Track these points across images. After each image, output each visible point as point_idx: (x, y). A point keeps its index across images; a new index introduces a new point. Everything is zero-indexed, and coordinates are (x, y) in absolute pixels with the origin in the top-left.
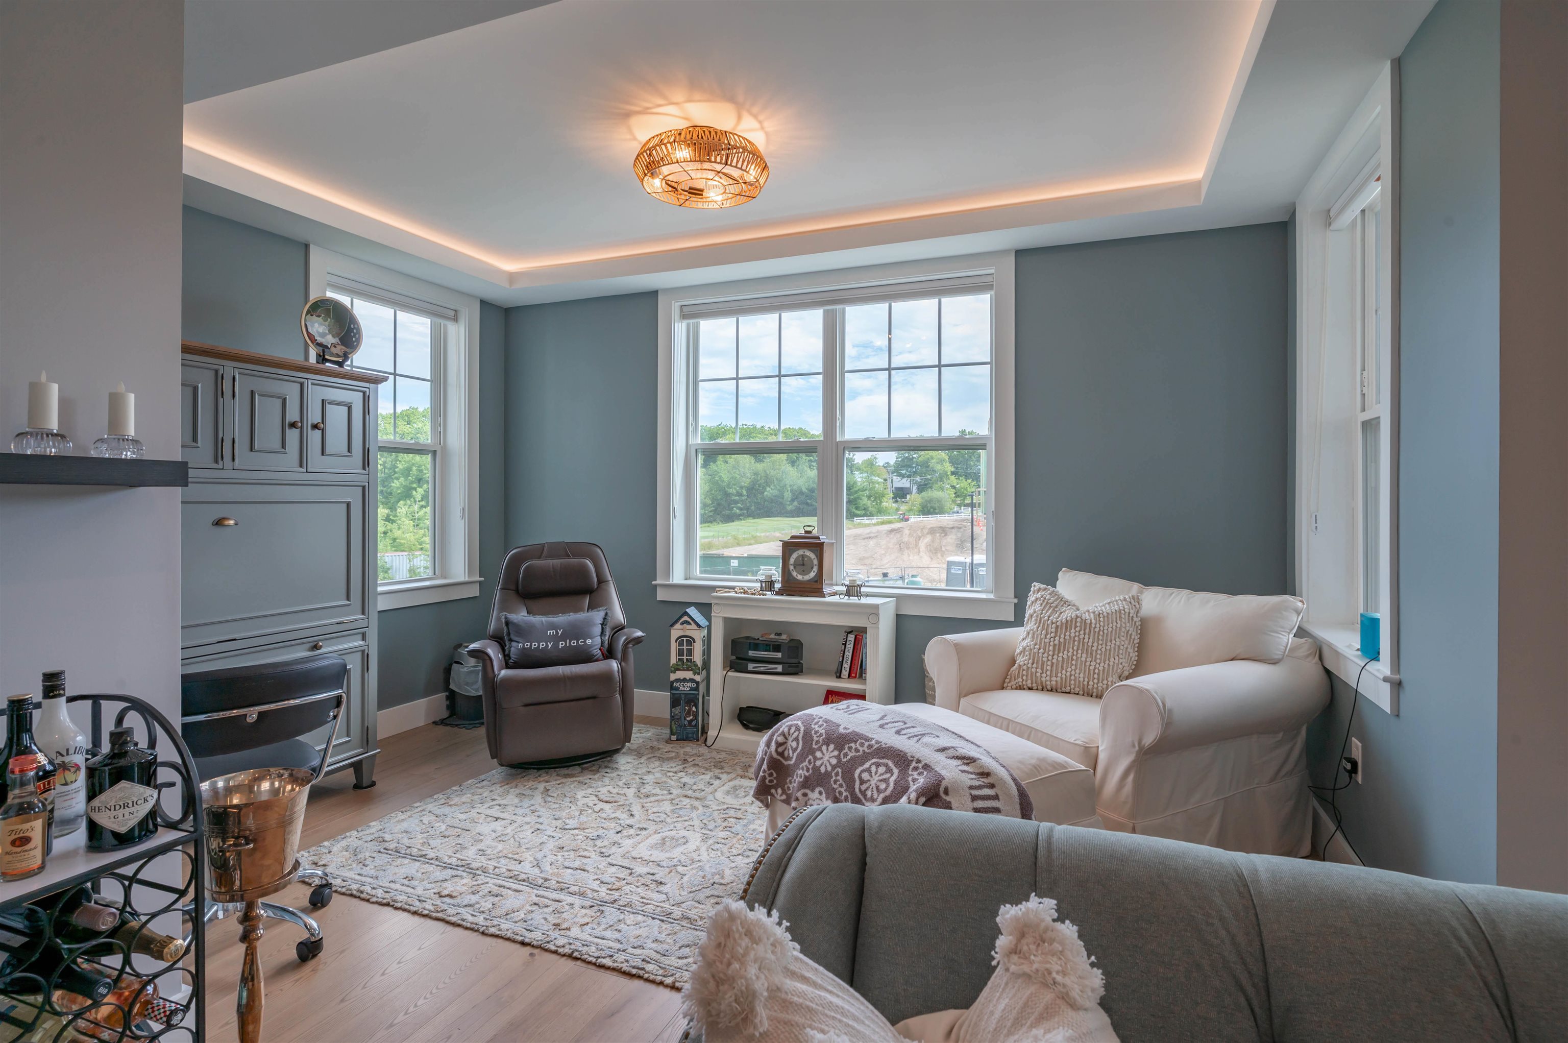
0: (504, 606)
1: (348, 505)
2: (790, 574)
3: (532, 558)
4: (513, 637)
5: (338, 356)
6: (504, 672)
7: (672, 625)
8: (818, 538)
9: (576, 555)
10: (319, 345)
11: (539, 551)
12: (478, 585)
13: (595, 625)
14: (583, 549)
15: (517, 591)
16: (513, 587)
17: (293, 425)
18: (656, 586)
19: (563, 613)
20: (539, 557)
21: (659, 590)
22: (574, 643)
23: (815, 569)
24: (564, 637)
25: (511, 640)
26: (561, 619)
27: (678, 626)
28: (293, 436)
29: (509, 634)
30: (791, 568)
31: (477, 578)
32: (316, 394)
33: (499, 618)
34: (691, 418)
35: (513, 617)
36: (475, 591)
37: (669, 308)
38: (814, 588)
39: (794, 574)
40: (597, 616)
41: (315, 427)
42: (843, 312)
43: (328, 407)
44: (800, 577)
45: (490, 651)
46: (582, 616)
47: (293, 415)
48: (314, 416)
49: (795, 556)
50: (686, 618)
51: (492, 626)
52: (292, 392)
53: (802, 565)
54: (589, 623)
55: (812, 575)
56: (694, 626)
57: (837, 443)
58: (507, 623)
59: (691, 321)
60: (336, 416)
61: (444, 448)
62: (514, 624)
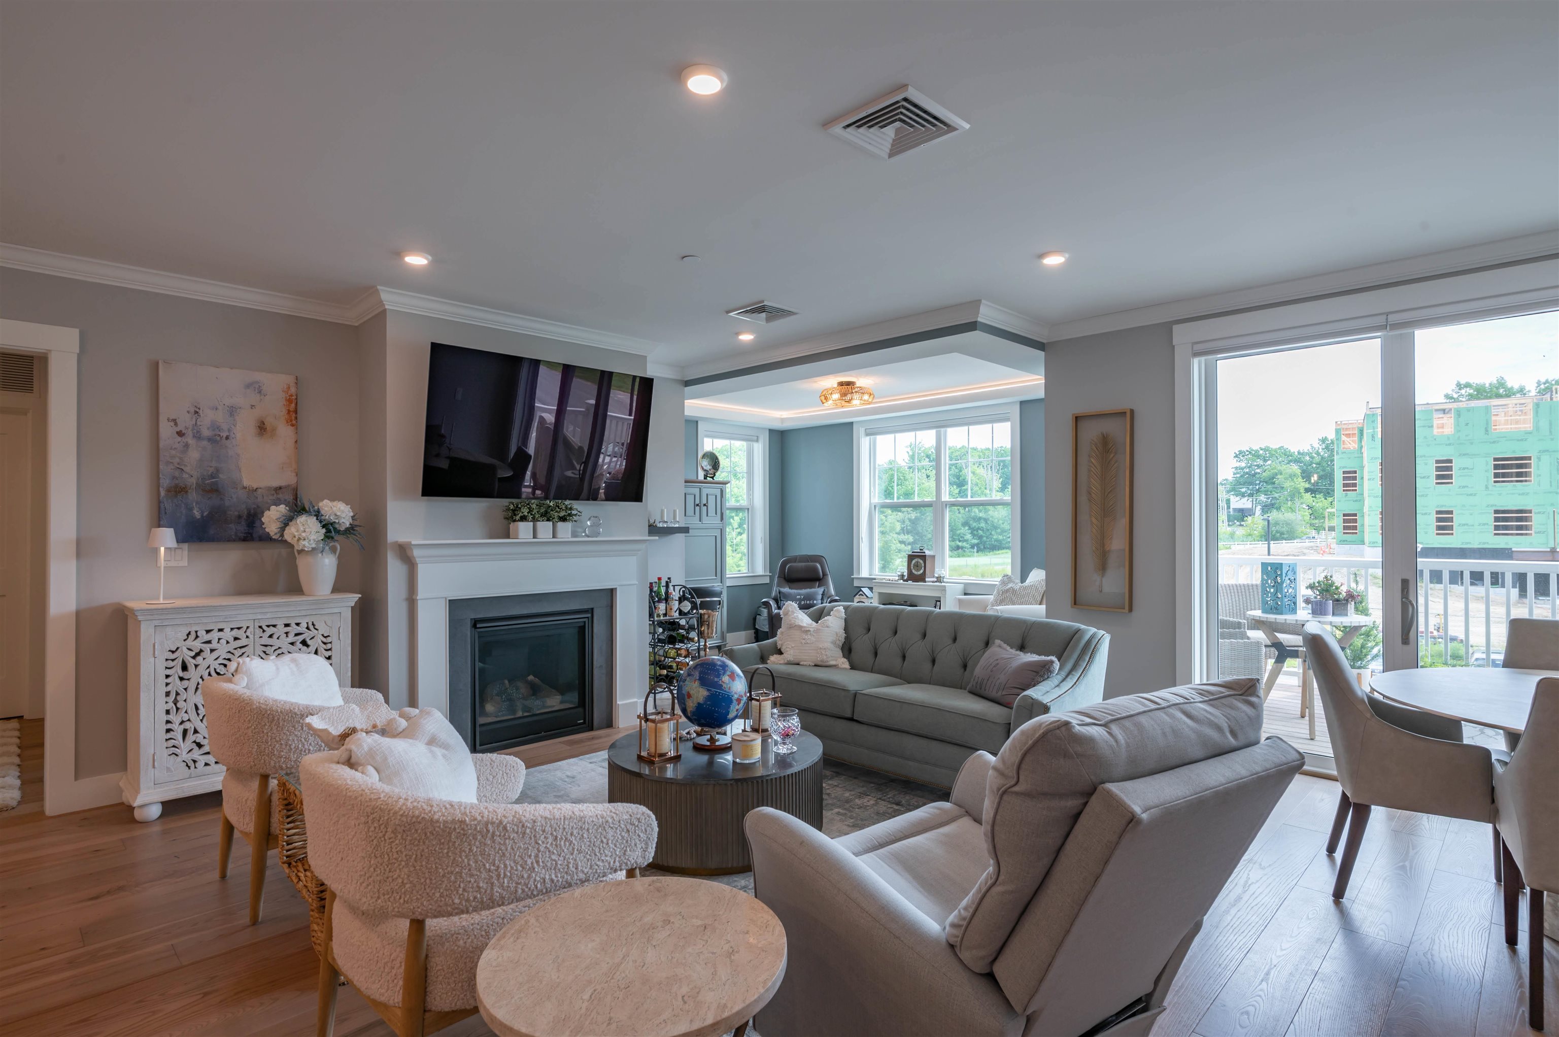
0: (779, 585)
1: (716, 536)
2: (911, 571)
3: (791, 562)
4: (782, 599)
5: (711, 474)
6: (776, 611)
7: (855, 596)
8: (924, 553)
9: (812, 562)
10: (705, 470)
11: (795, 559)
12: (769, 577)
13: (819, 594)
14: (818, 559)
15: (785, 578)
16: (783, 576)
17: (698, 505)
18: (853, 578)
19: (805, 589)
20: (795, 562)
21: (855, 580)
22: (808, 602)
23: (923, 568)
24: (804, 599)
25: (781, 600)
26: (804, 591)
27: (857, 596)
28: (697, 508)
29: (780, 597)
30: (912, 568)
31: (768, 574)
32: (705, 492)
33: (776, 591)
34: (872, 488)
35: (782, 590)
36: (767, 581)
37: (859, 433)
38: (921, 578)
39: (914, 571)
40: (820, 591)
41: (705, 505)
42: (945, 433)
43: (709, 496)
44: (916, 573)
45: (771, 602)
46: (813, 590)
47: (697, 502)
48: (704, 502)
49: (914, 562)
50: (861, 593)
51: (773, 594)
52: (697, 491)
53: (917, 566)
54: (816, 594)
55: (922, 571)
56: (865, 597)
57: (942, 502)
58: (779, 593)
59: (872, 437)
60: (712, 501)
61: (753, 507)
62: (783, 593)
